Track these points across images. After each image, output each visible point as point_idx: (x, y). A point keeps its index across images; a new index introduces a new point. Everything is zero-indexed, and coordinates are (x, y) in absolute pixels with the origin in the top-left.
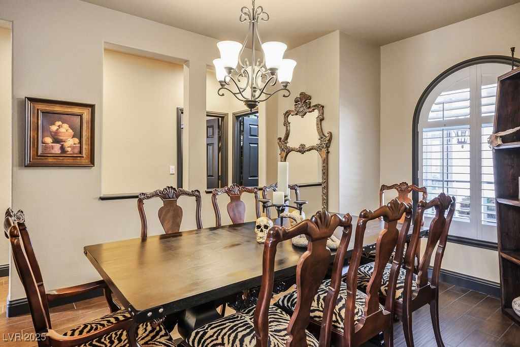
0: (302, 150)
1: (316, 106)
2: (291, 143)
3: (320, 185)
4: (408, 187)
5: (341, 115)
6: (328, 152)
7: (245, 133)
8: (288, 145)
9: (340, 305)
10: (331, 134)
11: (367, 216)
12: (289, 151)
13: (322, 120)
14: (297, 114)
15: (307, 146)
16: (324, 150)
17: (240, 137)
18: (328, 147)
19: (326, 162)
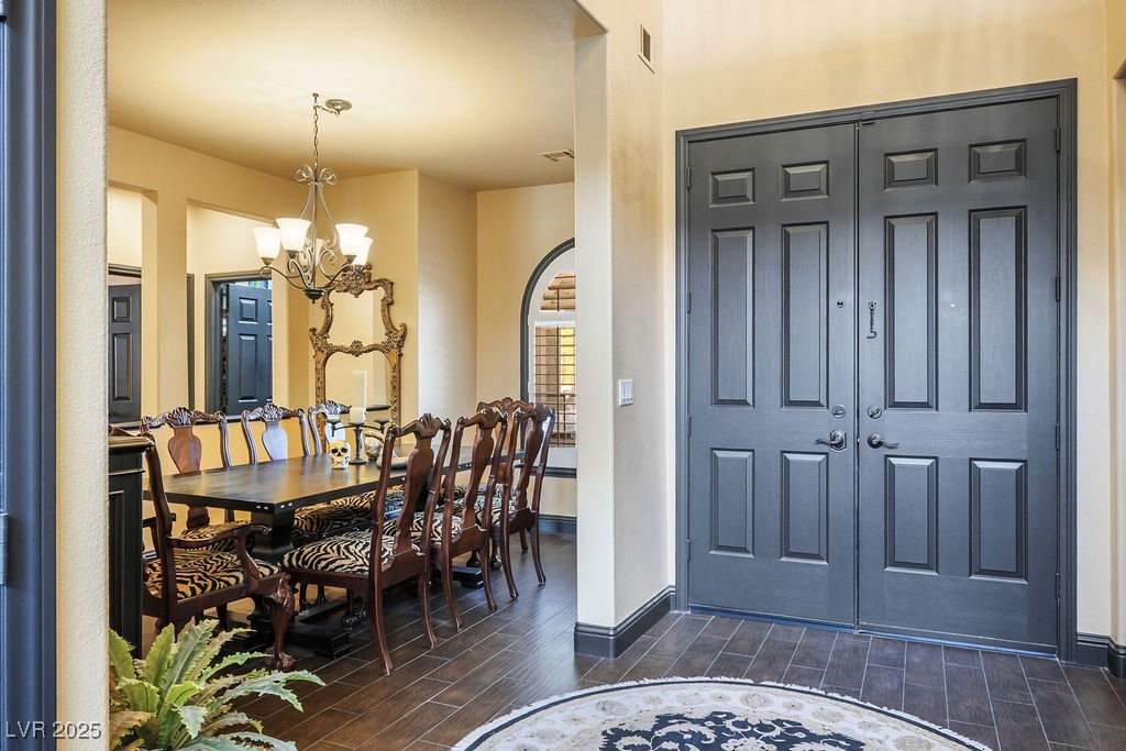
0: (356, 350)
1: (381, 282)
2: (334, 338)
3: (386, 408)
4: (513, 403)
5: (421, 299)
6: (401, 355)
7: (230, 314)
8: (329, 341)
9: (436, 524)
10: (404, 326)
11: (463, 423)
12: (332, 351)
13: (390, 304)
14: (346, 291)
15: (365, 344)
16: (394, 351)
17: (221, 322)
18: (400, 346)
19: (397, 370)
